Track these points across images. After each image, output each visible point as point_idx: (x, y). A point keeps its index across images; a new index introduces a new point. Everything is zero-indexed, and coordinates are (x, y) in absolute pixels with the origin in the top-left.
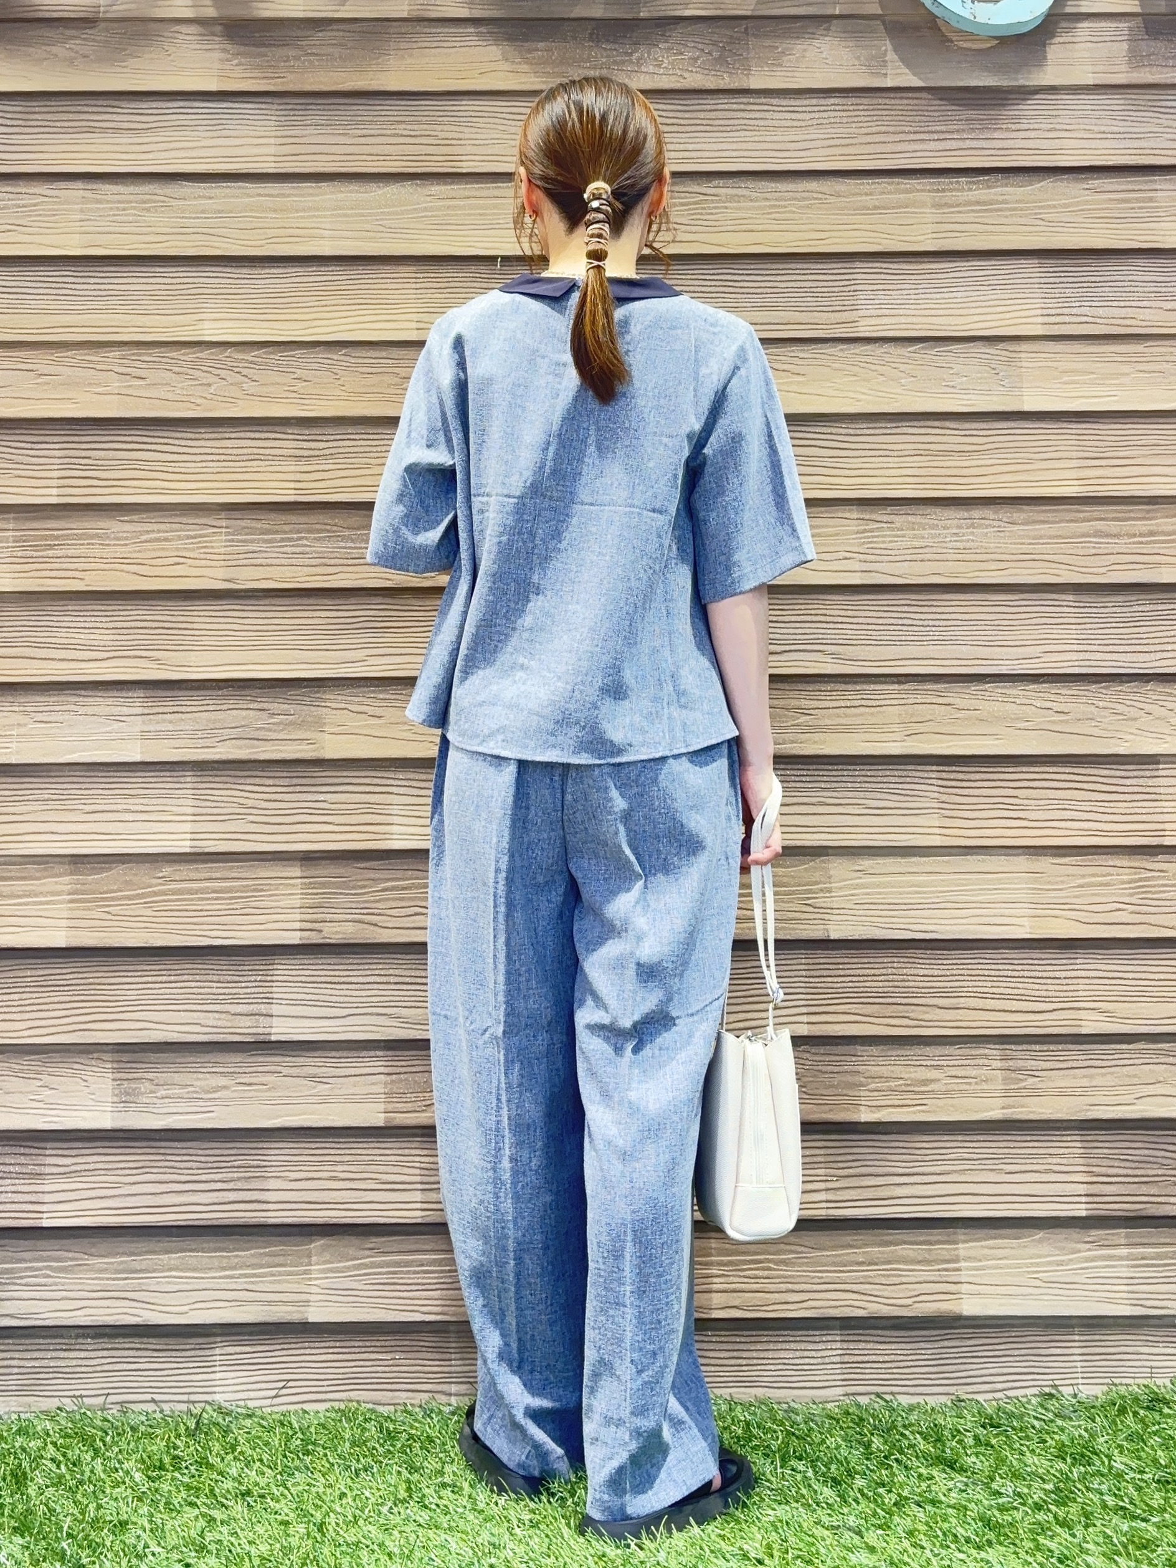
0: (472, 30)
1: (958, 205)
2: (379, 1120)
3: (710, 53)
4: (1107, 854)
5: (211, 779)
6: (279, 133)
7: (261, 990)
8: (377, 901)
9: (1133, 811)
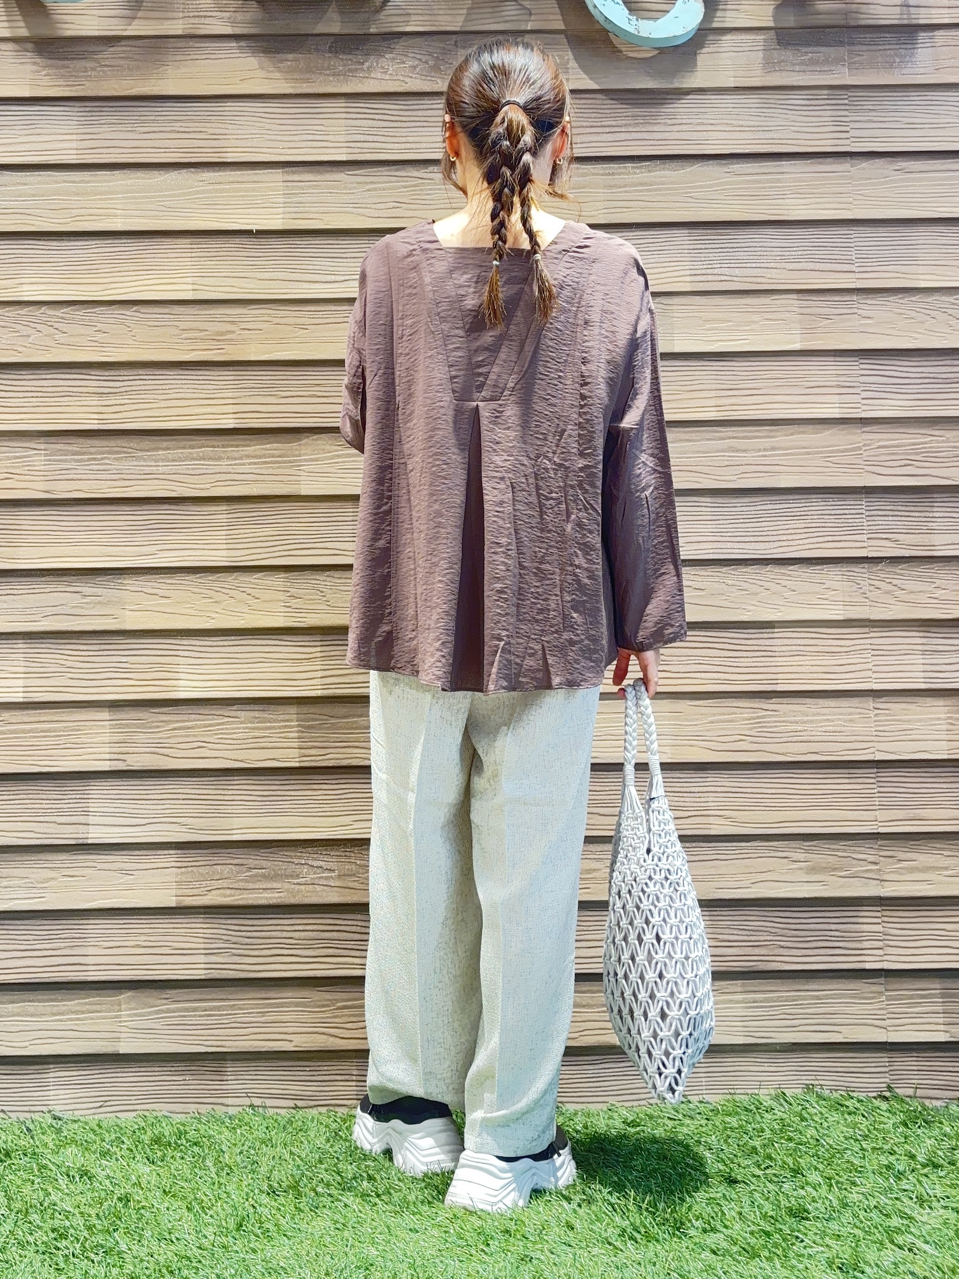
0: (234, 45)
1: (625, 186)
2: (172, 902)
3: (426, 62)
4: (732, 698)
5: (38, 646)
6: (80, 131)
7: (80, 805)
8: (169, 738)
9: (753, 665)
